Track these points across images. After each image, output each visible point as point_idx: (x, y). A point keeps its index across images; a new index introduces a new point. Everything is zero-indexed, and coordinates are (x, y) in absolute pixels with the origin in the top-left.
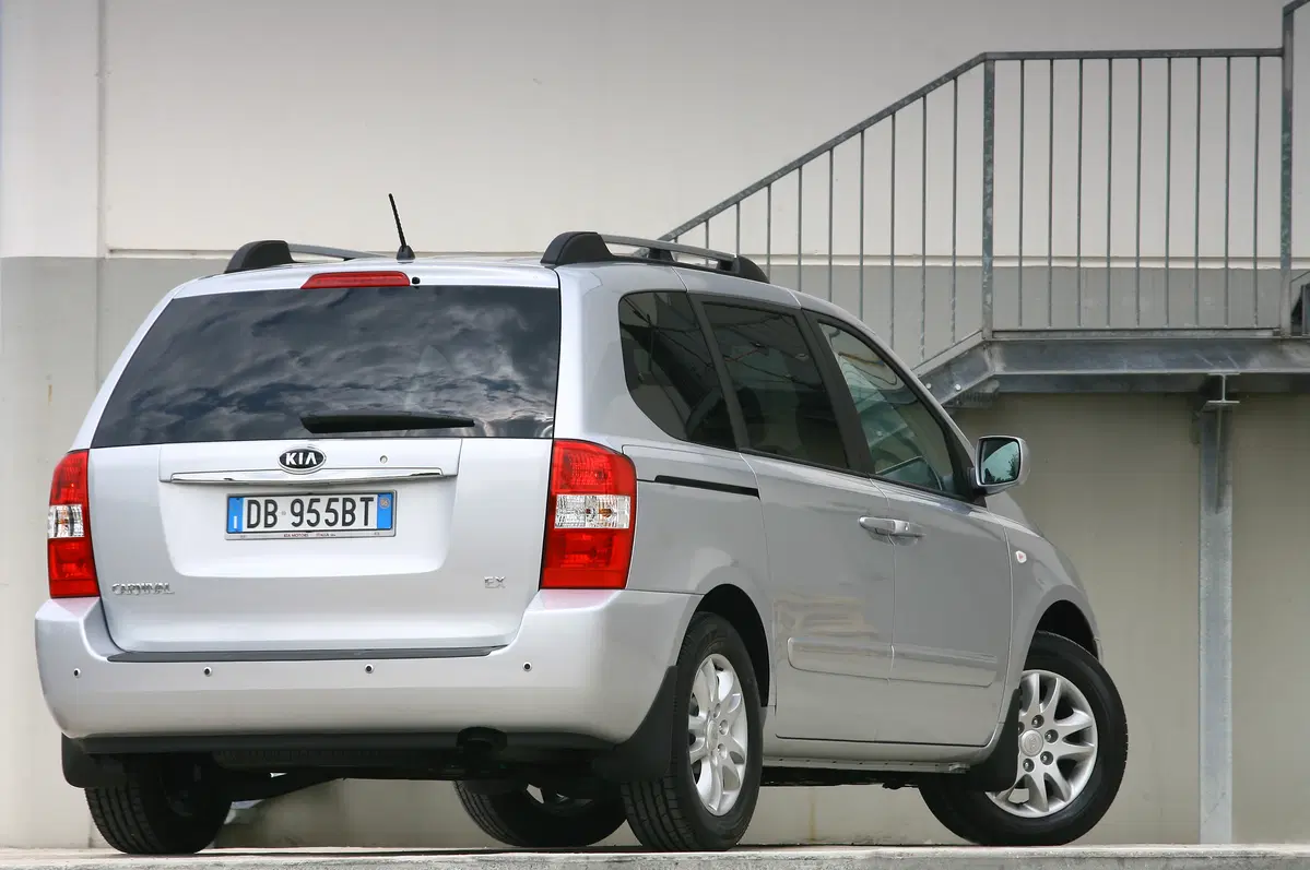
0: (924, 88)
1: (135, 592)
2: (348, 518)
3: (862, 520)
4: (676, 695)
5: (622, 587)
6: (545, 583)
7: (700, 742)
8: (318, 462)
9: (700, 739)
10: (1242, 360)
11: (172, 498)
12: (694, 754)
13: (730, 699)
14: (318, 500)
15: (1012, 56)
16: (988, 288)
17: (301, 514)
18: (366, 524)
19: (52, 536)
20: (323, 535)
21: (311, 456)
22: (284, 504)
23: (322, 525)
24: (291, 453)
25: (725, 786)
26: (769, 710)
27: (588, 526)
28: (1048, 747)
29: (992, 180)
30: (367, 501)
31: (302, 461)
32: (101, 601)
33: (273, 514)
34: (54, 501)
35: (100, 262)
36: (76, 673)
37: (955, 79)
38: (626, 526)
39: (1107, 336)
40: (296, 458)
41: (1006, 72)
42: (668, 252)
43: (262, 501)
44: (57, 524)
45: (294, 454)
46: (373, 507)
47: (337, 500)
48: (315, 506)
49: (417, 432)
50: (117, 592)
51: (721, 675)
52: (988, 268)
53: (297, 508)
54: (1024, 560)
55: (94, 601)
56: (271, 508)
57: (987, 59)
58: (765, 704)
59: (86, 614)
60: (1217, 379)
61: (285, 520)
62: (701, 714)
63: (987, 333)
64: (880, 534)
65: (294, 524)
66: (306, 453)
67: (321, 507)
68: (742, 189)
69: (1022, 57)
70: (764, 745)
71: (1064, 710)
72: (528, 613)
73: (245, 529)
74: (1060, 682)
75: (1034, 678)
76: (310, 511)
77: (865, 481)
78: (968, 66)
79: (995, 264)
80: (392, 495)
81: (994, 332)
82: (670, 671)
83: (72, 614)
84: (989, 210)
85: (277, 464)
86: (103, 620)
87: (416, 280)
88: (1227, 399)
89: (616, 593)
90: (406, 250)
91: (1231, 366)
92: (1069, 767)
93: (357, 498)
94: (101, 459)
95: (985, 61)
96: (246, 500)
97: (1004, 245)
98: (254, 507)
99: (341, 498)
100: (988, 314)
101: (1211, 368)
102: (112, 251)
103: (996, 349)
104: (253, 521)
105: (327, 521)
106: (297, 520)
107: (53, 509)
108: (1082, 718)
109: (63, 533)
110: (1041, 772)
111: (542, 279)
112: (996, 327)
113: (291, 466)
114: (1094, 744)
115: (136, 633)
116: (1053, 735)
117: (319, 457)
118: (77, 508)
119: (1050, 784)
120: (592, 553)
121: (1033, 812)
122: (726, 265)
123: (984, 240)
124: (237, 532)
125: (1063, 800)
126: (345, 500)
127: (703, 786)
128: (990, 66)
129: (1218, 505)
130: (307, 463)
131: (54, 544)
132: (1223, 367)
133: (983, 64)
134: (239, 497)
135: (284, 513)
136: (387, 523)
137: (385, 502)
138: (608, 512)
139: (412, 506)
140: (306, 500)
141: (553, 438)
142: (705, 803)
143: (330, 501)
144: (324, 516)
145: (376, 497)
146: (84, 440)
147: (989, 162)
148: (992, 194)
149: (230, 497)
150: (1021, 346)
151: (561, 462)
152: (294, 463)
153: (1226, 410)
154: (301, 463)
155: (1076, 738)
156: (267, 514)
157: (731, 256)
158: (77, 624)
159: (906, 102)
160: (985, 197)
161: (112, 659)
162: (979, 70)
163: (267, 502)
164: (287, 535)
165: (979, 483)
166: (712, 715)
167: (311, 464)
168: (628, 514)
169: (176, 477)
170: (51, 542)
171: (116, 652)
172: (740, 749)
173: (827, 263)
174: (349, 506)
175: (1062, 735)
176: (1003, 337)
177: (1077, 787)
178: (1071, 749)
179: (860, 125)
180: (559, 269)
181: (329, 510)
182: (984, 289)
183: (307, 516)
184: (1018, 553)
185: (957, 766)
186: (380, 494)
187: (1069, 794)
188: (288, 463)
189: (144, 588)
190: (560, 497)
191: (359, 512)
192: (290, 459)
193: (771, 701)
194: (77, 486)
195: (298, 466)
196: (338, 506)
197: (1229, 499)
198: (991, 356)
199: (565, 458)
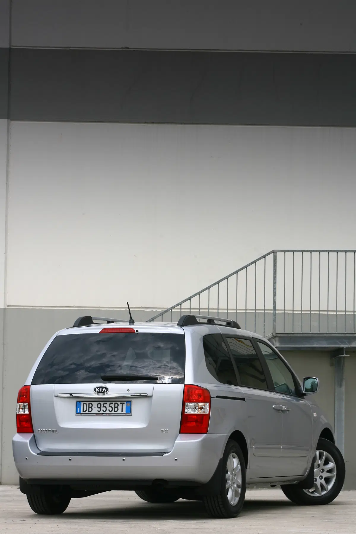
0: (256, 260)
1: (46, 432)
2: (116, 409)
3: (274, 406)
4: (222, 467)
5: (206, 433)
6: (181, 432)
7: (228, 482)
8: (107, 391)
9: (229, 481)
10: (350, 343)
11: (57, 402)
12: (227, 486)
13: (237, 467)
14: (106, 403)
15: (282, 251)
16: (274, 320)
17: (100, 408)
18: (122, 411)
19: (18, 413)
20: (108, 415)
21: (104, 389)
22: (95, 404)
23: (107, 412)
24: (98, 388)
25: (236, 496)
26: (248, 470)
27: (195, 413)
28: (321, 474)
29: (276, 288)
30: (122, 404)
31: (101, 390)
32: (34, 434)
33: (91, 407)
34: (19, 402)
35: (5, 309)
36: (26, 458)
37: (265, 258)
38: (207, 413)
39: (310, 335)
40: (99, 390)
41: (280, 256)
42: (213, 320)
43: (87, 403)
44: (19, 409)
45: (99, 388)
46: (124, 406)
47: (112, 403)
48: (105, 405)
49: (139, 381)
50: (39, 432)
51: (234, 460)
52: (275, 314)
53: (99, 406)
54: (315, 416)
55: (32, 435)
56: (90, 405)
57: (274, 252)
58: (246, 468)
59: (29, 439)
60: (343, 349)
61: (95, 410)
62: (228, 473)
63: (274, 334)
64: (277, 410)
65: (98, 411)
66: (103, 388)
67: (107, 405)
68: (201, 290)
69: (285, 251)
70: (246, 481)
71: (326, 463)
72: (176, 442)
73: (82, 412)
74: (325, 453)
75: (318, 453)
76: (104, 407)
77: (272, 393)
78: (269, 254)
79: (277, 312)
80: (131, 402)
81: (276, 334)
82: (221, 460)
83: (24, 439)
84: (275, 297)
85: (93, 392)
86: (35, 442)
87: (137, 331)
88: (346, 354)
89: (204, 435)
90: (132, 320)
91: (346, 344)
92: (328, 480)
93: (119, 403)
94: (35, 388)
95: (273, 252)
96: (82, 403)
97: (280, 306)
98: (85, 405)
99: (114, 403)
100: (274, 328)
101: (341, 345)
102: (8, 306)
103: (277, 339)
104: (85, 410)
105: (109, 410)
106: (99, 410)
107: (18, 404)
108: (331, 465)
109: (21, 412)
110: (319, 482)
111: (177, 331)
112: (277, 332)
113: (98, 392)
114: (335, 473)
115: (45, 446)
116: (323, 470)
117: (107, 389)
118: (26, 404)
119: (322, 485)
120: (196, 421)
121: (317, 495)
122: (229, 324)
123: (273, 306)
124: (79, 413)
125: (326, 491)
126: (115, 404)
127: (229, 496)
128: (275, 253)
129: (340, 385)
130: (103, 391)
131: (19, 416)
132: (344, 345)
133: (273, 253)
134: (80, 402)
135: (95, 407)
136: (129, 411)
137: (129, 404)
138: (202, 408)
139: (138, 406)
140: (102, 403)
141: (184, 384)
142: (230, 502)
143: (110, 404)
144: (108, 408)
145: (125, 402)
146: (29, 382)
147: (275, 283)
148: (276, 292)
149: (77, 402)
150: (284, 338)
151: (187, 391)
152: (98, 391)
153: (344, 357)
154: (101, 391)
155: (330, 471)
156: (89, 407)
157: (230, 321)
158: (27, 442)
159: (250, 264)
160: (274, 293)
161: (38, 454)
162: (272, 254)
163: (89, 404)
164: (96, 415)
165: (303, 392)
166: (232, 473)
167: (104, 392)
168: (208, 409)
169: (59, 395)
170: (17, 415)
171: (39, 452)
172: (240, 484)
173: (226, 311)
174: (116, 405)
175: (326, 470)
176: (279, 335)
177: (330, 487)
178: (328, 475)
179: (236, 271)
180: (184, 328)
181: (110, 406)
182: (273, 321)
183: (103, 408)
184: (314, 413)
185: (296, 482)
186: (127, 402)
187: (328, 488)
188: (97, 391)
189: (48, 431)
190: (186, 404)
191: (120, 407)
192: (97, 390)
193: (248, 467)
194: (26, 396)
195: (100, 392)
196: (113, 405)
197: (344, 383)
198: (275, 341)
199: (188, 391)
